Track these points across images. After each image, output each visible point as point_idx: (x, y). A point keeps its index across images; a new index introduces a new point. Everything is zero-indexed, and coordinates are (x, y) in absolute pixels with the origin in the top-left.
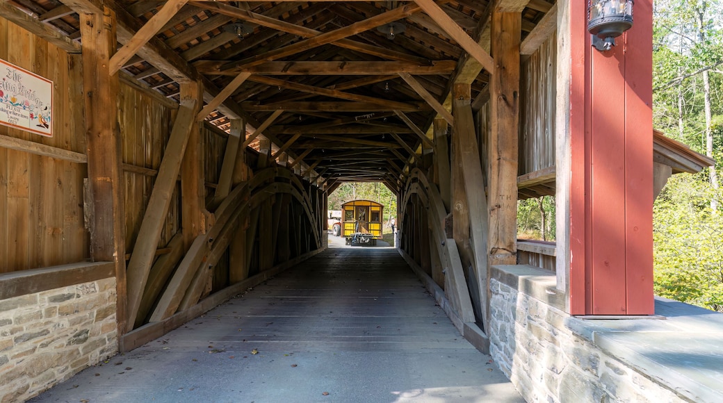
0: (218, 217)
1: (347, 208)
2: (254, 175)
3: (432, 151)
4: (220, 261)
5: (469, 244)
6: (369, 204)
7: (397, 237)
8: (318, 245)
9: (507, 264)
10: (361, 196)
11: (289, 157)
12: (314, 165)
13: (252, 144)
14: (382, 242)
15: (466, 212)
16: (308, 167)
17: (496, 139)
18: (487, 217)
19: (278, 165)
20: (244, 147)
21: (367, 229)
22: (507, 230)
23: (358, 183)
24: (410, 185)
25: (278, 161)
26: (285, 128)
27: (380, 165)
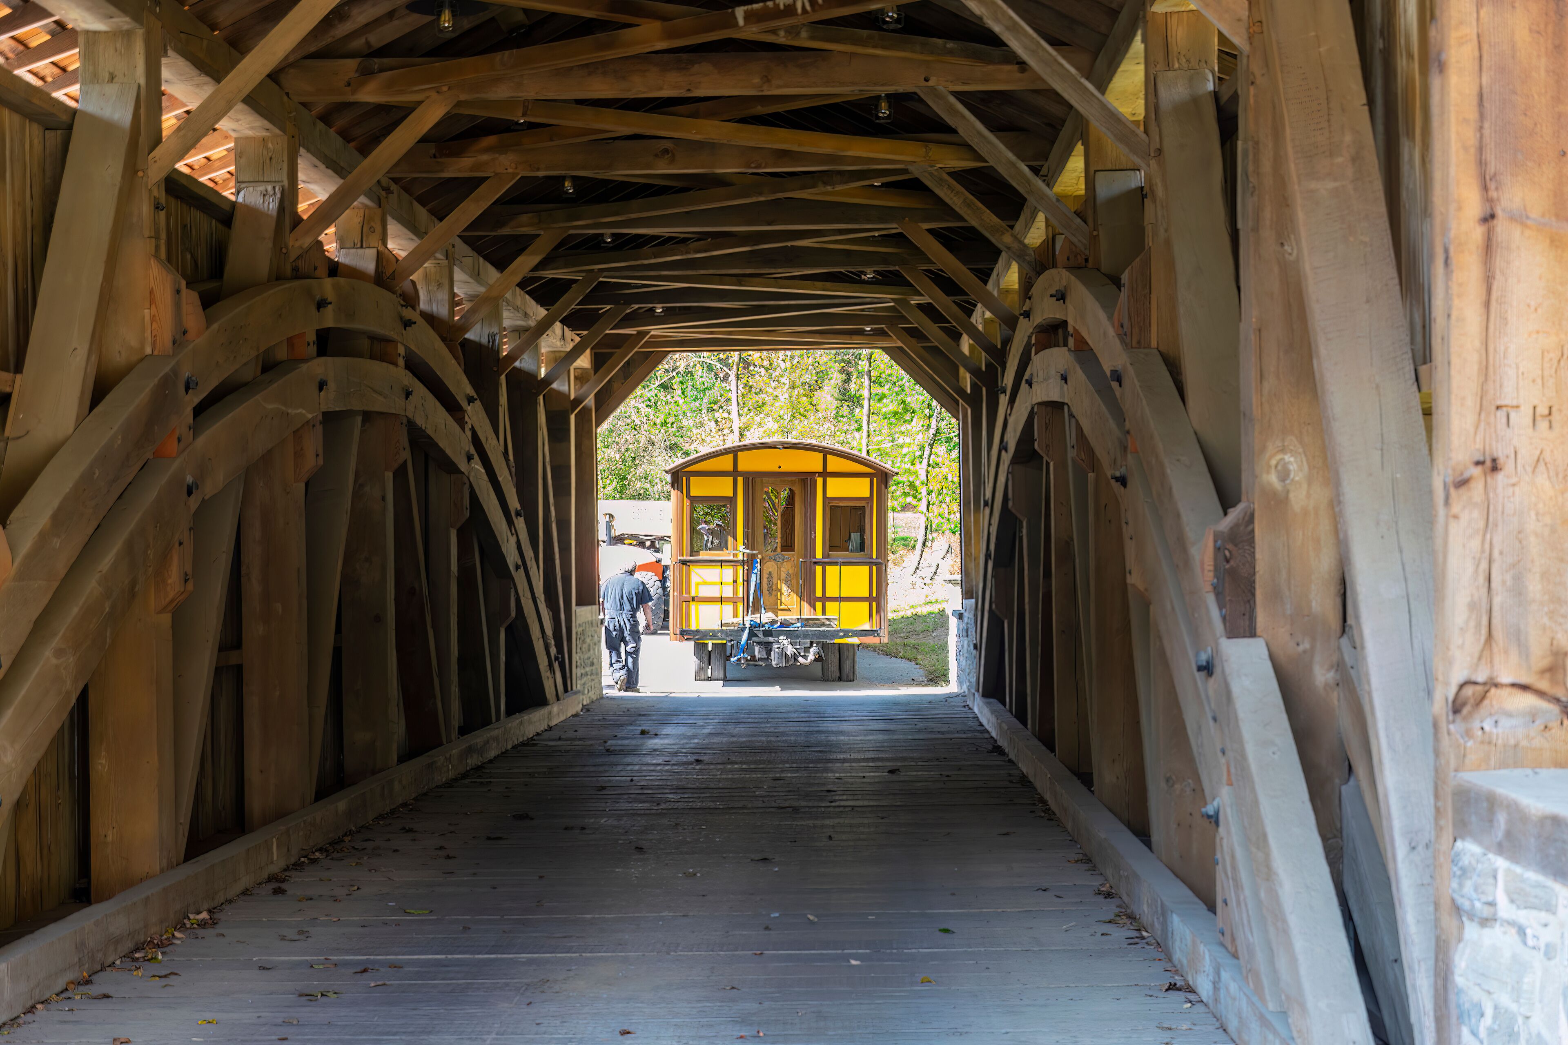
0: (26, 547)
1: (700, 488)
2: (209, 322)
3: (1137, 179)
4: (37, 772)
5: (1340, 666)
6: (812, 463)
7: (964, 633)
8: (550, 682)
9: (1537, 765)
10: (771, 425)
11: (393, 227)
12: (525, 264)
13: (195, 158)
14: (884, 663)
15: (1321, 495)
16: (492, 274)
17: (1472, 114)
18: (1430, 522)
19: (334, 269)
20: (155, 173)
21: (808, 595)
22: (1534, 587)
23: (755, 356)
24: (1025, 361)
25: (331, 247)
26: (366, 73)
27: (868, 259)
